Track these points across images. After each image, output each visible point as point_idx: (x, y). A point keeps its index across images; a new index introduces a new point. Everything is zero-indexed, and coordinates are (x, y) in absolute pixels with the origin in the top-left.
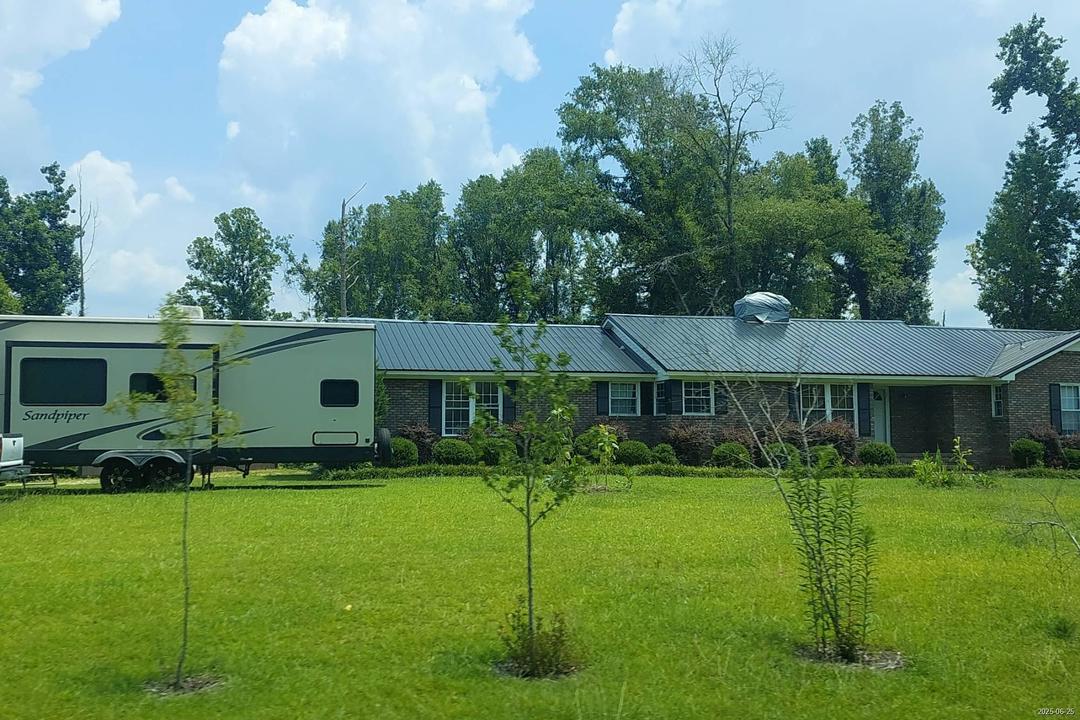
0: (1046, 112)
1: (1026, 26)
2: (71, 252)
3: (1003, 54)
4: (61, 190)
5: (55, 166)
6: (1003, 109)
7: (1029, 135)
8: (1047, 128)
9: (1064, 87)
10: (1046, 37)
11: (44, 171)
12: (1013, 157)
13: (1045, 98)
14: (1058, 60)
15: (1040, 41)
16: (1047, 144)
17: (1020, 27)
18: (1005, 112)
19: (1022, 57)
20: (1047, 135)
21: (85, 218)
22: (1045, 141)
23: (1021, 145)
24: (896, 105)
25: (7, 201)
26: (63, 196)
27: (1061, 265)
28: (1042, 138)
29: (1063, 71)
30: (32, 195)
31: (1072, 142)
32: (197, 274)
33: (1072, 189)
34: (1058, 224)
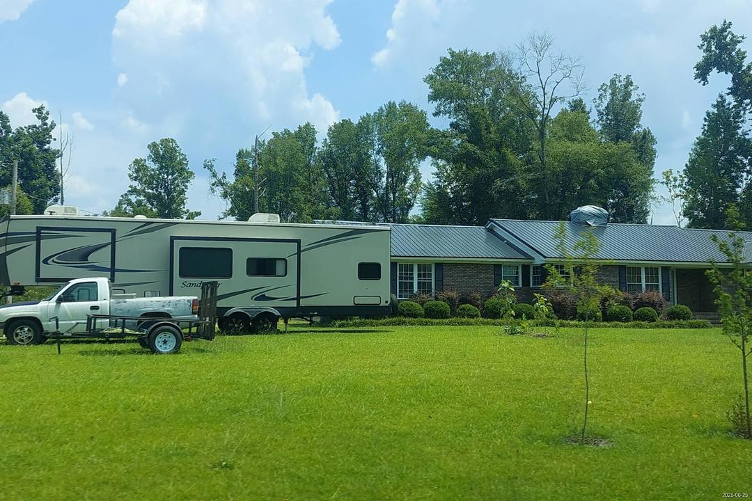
0: (731, 85)
1: (719, 27)
2: (53, 167)
3: (702, 45)
4: (46, 124)
5: (42, 108)
6: (702, 82)
7: (719, 100)
8: (730, 96)
9: (743, 68)
10: (733, 35)
11: (34, 111)
12: (708, 114)
13: (730, 75)
14: (739, 50)
15: (728, 38)
16: (731, 106)
17: (715, 28)
18: (704, 84)
19: (716, 48)
20: (730, 100)
21: (64, 144)
22: (729, 104)
23: (714, 106)
24: (628, 77)
25: (8, 131)
26: (47, 129)
27: (739, 187)
28: (727, 102)
29: (743, 58)
30: (26, 127)
31: (747, 105)
32: (135, 184)
33: (746, 137)
34: (738, 160)
